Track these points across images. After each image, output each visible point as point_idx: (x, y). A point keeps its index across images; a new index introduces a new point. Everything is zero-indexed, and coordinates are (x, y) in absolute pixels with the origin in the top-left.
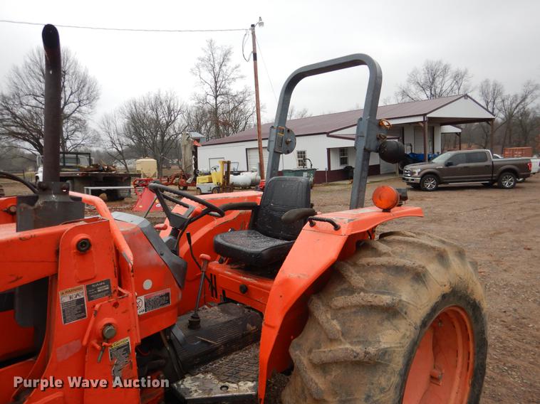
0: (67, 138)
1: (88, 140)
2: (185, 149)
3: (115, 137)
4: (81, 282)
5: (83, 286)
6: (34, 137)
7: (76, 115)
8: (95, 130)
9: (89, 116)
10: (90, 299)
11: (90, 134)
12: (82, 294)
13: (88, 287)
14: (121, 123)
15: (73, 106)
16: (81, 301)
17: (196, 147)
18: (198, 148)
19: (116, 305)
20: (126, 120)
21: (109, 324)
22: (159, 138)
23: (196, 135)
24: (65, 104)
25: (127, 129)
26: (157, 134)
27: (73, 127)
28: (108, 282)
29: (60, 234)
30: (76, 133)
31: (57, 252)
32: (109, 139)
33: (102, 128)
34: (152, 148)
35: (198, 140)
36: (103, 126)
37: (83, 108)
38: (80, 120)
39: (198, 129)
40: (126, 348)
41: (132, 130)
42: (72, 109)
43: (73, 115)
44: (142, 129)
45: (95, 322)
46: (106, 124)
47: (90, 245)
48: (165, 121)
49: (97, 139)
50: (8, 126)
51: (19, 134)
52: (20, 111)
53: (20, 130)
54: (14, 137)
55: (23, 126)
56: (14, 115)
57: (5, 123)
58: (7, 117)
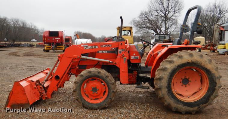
0: (168, 28)
1: (177, 29)
2: (216, 32)
4: (121, 49)
6: (155, 29)
7: (173, 17)
9: (178, 18)
15: (172, 13)
24: (169, 13)
27: (171, 23)
28: (124, 49)
30: (172, 26)
31: (119, 45)
37: (176, 14)
38: (174, 20)
42: (171, 15)
45: (122, 54)
47: (122, 44)
50: (146, 24)
51: (150, 27)
52: (151, 18)
53: (150, 26)
54: (148, 28)
55: (151, 24)
56: (149, 20)
57: (145, 23)
58: (146, 20)
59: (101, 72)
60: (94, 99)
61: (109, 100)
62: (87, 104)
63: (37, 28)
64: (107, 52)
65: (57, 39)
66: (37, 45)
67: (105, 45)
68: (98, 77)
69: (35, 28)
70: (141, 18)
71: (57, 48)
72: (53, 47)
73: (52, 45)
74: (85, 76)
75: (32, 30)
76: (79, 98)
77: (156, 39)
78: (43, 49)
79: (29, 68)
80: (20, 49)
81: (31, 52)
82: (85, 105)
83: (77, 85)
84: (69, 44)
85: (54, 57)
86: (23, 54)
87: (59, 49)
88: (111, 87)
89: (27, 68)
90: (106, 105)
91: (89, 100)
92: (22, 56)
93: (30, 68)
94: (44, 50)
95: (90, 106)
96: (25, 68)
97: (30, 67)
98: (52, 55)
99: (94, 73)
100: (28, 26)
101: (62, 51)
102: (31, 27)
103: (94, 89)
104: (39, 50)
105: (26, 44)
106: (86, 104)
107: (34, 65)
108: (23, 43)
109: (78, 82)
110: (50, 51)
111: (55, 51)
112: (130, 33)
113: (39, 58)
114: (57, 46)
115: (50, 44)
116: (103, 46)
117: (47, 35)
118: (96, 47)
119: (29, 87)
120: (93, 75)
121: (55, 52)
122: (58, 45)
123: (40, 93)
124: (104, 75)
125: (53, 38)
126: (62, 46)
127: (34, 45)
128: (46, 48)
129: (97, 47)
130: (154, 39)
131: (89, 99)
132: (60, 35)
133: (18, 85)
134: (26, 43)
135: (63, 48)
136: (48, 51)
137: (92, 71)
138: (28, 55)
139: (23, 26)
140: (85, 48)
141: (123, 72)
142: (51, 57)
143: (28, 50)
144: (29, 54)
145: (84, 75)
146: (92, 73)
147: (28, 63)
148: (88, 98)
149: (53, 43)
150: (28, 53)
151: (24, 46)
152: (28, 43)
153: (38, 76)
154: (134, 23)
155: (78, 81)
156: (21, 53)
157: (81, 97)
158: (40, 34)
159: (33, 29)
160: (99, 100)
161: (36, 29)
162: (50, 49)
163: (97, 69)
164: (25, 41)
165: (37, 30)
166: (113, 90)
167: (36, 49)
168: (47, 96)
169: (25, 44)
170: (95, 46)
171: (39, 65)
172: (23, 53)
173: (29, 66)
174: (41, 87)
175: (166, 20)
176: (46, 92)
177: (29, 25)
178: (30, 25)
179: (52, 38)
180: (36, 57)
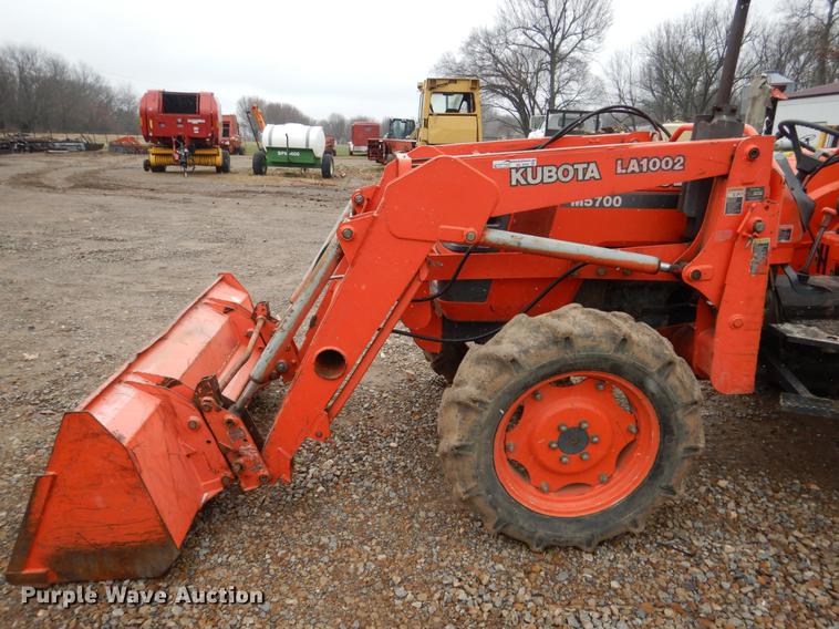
0: (558, 92)
1: (585, 93)
2: (753, 105)
3: (626, 88)
4: (744, 184)
5: (744, 188)
6: (516, 92)
7: (577, 54)
8: (597, 78)
9: (594, 55)
10: (747, 200)
11: (590, 84)
12: (742, 194)
13: (748, 190)
14: (638, 62)
15: (574, 40)
16: (739, 200)
17: (775, 101)
18: (779, 103)
19: (767, 208)
20: (648, 58)
21: (759, 221)
22: (699, 87)
23: (777, 79)
24: (563, 38)
25: (647, 73)
26: (696, 81)
27: (567, 75)
28: (762, 188)
29: (738, 143)
30: (571, 83)
31: (732, 157)
32: (617, 91)
33: (607, 74)
34: (684, 106)
35: (782, 88)
36: (610, 70)
37: (587, 43)
38: (579, 62)
39: (779, 68)
40: (765, 246)
41: (655, 74)
42: (572, 45)
43: (572, 54)
44: (671, 74)
45: (750, 217)
46: (615, 66)
47: (758, 154)
48: (715, 57)
49: (599, 92)
50: (487, 75)
51: (500, 87)
52: (505, 54)
53: (500, 81)
54: (493, 91)
55: (504, 75)
56: (496, 60)
57: (484, 72)
58: (487, 63)
59: (635, 336)
60: (559, 490)
61: (657, 497)
62: (526, 525)
63: (104, 85)
64: (617, 201)
65: (195, 125)
66: (111, 145)
67: (644, 162)
68: (616, 369)
69: (98, 85)
70: (472, 53)
71: (197, 160)
72: (180, 155)
73: (178, 147)
74: (530, 363)
75: (88, 92)
76: (483, 492)
77: (550, 127)
78: (140, 160)
79: (103, 248)
80: (54, 159)
81: (97, 172)
82: (511, 531)
83: (473, 416)
84: (228, 143)
85: (192, 193)
86: (68, 179)
87: (203, 160)
88: (681, 427)
89: (95, 246)
90: (636, 526)
91: (530, 498)
92: (64, 190)
93: (106, 246)
94: (147, 166)
95: (541, 533)
96: (87, 247)
97: (107, 243)
98: (180, 184)
99: (593, 348)
100: (73, 77)
101: (214, 168)
102: (82, 81)
103: (574, 438)
104: (124, 165)
105: (72, 142)
106: (521, 523)
107: (125, 232)
108: (61, 137)
109: (482, 403)
110: (168, 169)
111: (190, 169)
112: (465, 103)
113: (133, 201)
114: (197, 152)
115: (166, 142)
116: (634, 167)
117: (153, 107)
118: (585, 171)
119: (158, 425)
120: (588, 357)
121: (190, 173)
122: (199, 147)
123: (224, 455)
124: (649, 358)
125: (180, 120)
126: (215, 152)
127: (101, 146)
128: (152, 159)
129: (593, 173)
130: (544, 129)
131: (532, 489)
132: (204, 107)
133: (85, 437)
134: (72, 136)
135: (219, 160)
136: (159, 169)
137: (577, 330)
138: (86, 187)
139: (56, 74)
140: (516, 176)
141: (736, 327)
142: (181, 196)
143: (83, 164)
144: (91, 181)
145: (522, 359)
146: (580, 343)
147: (94, 220)
148: (523, 483)
149: (179, 138)
150: (85, 175)
151: (63, 148)
152: (77, 136)
153: (189, 333)
154: (448, 71)
155: (485, 399)
156: (57, 178)
157: (494, 485)
158: (116, 106)
159: (91, 87)
160: (588, 492)
161: (100, 87)
162: (171, 160)
163: (603, 319)
164: (65, 130)
165: (107, 90)
166: (692, 444)
167: (113, 159)
168: (268, 466)
169: (68, 140)
170: (580, 167)
171: (143, 233)
172: (66, 176)
173: (102, 239)
174: (230, 422)
175: (553, 63)
176: (259, 445)
177: (76, 72)
178: (79, 69)
179: (175, 119)
180: (119, 192)
